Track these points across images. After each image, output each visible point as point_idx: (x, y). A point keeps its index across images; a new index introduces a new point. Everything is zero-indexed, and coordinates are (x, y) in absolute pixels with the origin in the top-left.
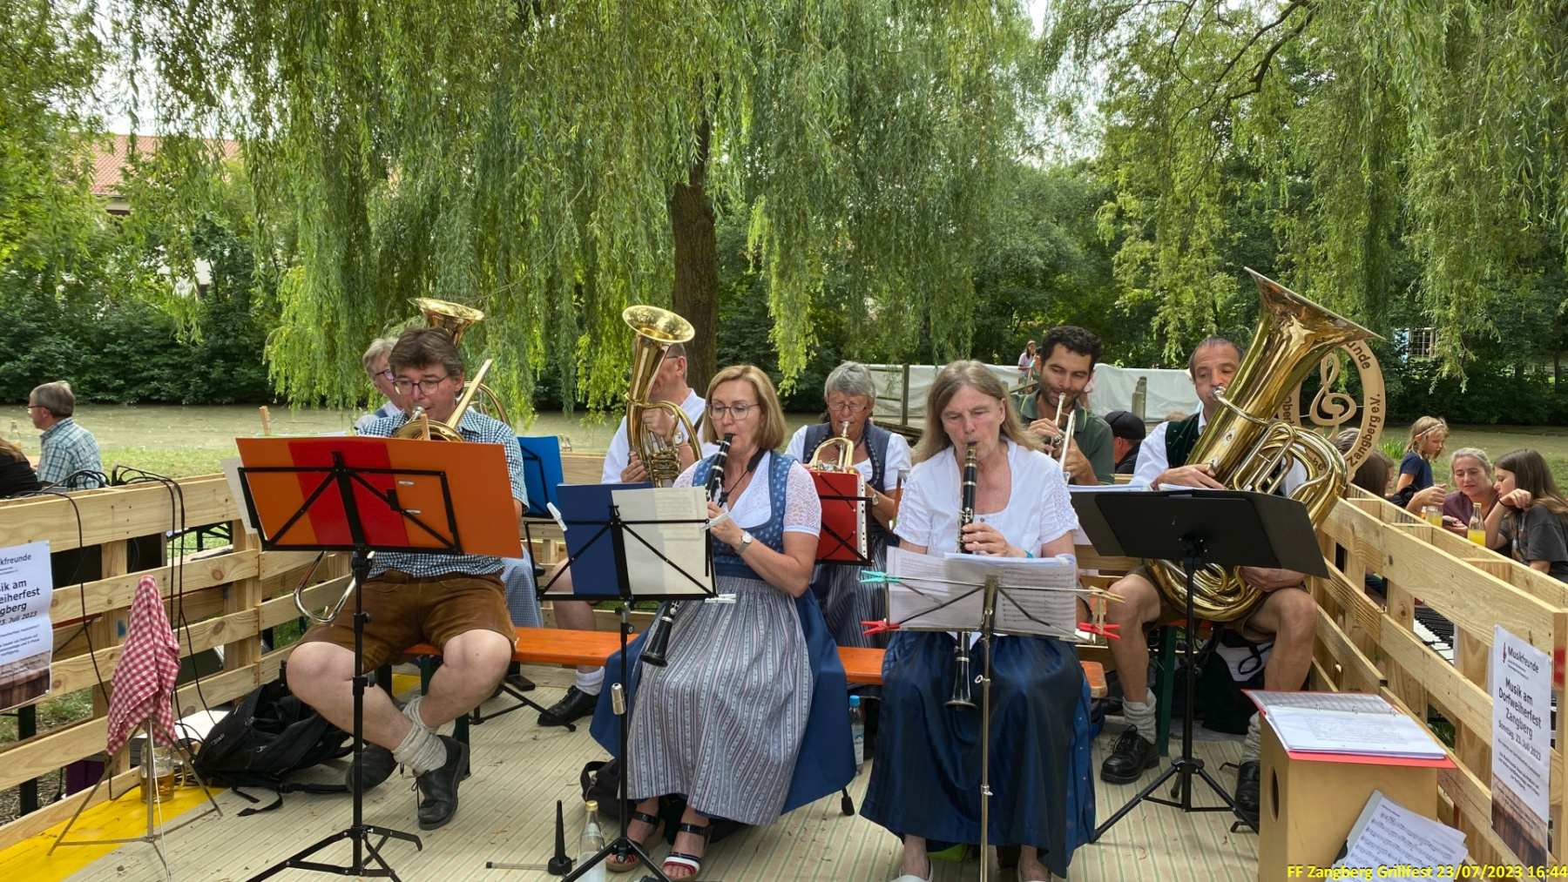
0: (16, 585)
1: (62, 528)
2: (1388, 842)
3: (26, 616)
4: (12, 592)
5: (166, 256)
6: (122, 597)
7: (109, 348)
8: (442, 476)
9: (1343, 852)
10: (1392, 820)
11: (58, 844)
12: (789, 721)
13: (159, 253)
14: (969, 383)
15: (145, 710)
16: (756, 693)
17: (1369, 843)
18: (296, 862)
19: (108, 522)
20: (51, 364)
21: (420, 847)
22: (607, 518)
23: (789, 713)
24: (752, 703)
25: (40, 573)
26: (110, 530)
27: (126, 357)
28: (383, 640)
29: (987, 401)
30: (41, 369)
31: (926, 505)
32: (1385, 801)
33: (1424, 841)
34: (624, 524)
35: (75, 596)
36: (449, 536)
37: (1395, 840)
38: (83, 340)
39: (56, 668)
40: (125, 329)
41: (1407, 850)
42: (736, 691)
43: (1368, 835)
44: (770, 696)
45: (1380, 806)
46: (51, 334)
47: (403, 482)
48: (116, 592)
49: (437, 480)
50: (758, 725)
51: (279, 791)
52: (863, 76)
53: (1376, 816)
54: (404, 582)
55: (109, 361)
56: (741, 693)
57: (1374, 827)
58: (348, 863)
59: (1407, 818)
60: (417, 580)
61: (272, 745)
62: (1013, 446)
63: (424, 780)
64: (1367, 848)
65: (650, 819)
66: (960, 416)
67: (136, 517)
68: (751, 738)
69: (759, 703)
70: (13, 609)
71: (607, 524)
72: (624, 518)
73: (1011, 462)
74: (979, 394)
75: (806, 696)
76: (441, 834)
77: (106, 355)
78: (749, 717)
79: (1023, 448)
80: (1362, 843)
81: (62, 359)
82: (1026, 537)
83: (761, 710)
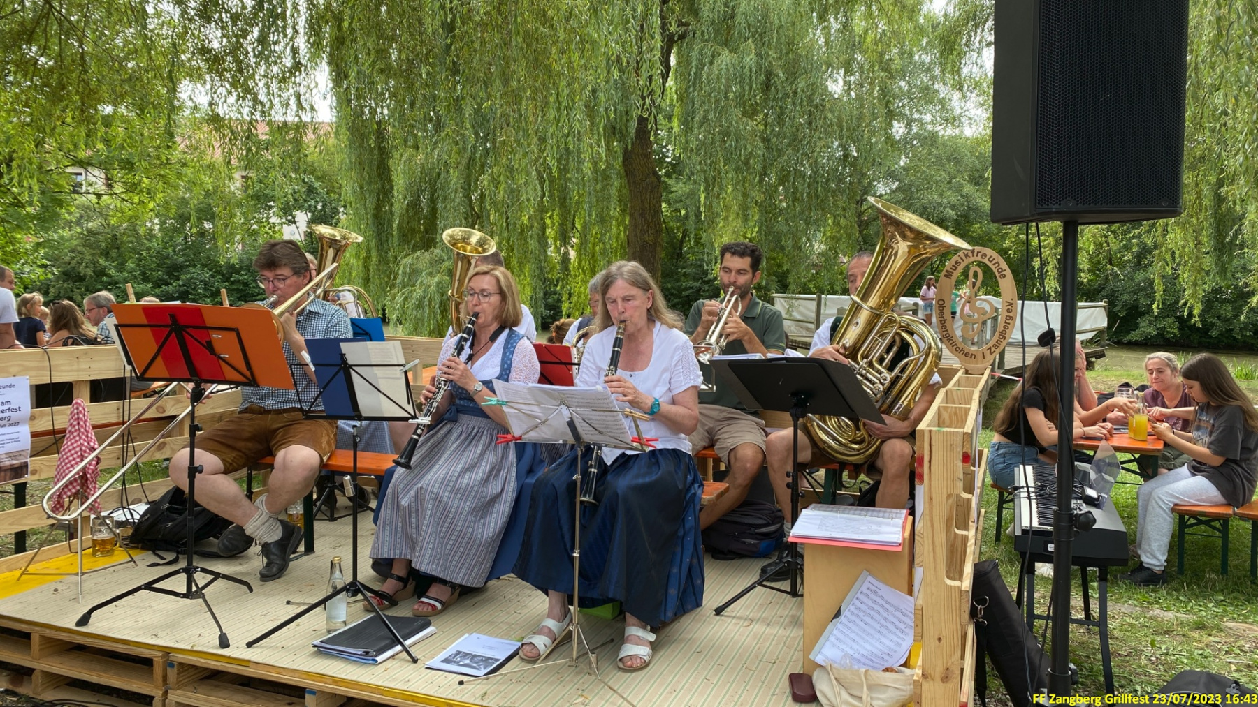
0: (3, 404)
1: (38, 369)
2: (872, 608)
3: (11, 425)
5: (275, 209)
7: (234, 277)
8: (236, 331)
9: (838, 614)
10: (875, 593)
11: (23, 574)
12: (494, 515)
13: (271, 207)
14: (623, 278)
15: (74, 487)
16: (465, 491)
17: (858, 608)
18: (149, 586)
19: (75, 367)
20: (194, 289)
21: (251, 590)
22: (339, 362)
23: (495, 510)
24: (461, 499)
25: (22, 397)
26: (77, 373)
27: (246, 284)
28: (240, 451)
29: (635, 291)
30: (187, 292)
31: (595, 363)
32: (870, 578)
33: (897, 609)
34: (351, 366)
35: (48, 415)
36: (248, 373)
37: (876, 607)
38: (216, 272)
39: (33, 463)
40: (246, 263)
41: (885, 615)
42: (449, 489)
43: (857, 603)
44: (476, 495)
45: (868, 583)
46: (195, 266)
47: (216, 336)
49: (234, 335)
50: (465, 513)
51: (178, 553)
52: (770, 62)
53: (864, 589)
54: (261, 413)
55: (235, 287)
56: (452, 490)
57: (861, 597)
58: (183, 590)
59: (886, 591)
60: (269, 412)
61: (176, 522)
62: (658, 324)
63: (266, 548)
64: (856, 612)
65: (399, 579)
66: (614, 301)
67: (94, 365)
68: (458, 522)
69: (467, 499)
71: (340, 365)
72: (350, 362)
73: (655, 335)
74: (629, 286)
75: (509, 499)
76: (271, 585)
77: (233, 283)
78: (458, 507)
79: (664, 327)
80: (852, 608)
81: (201, 285)
82: (658, 389)
83: (468, 503)
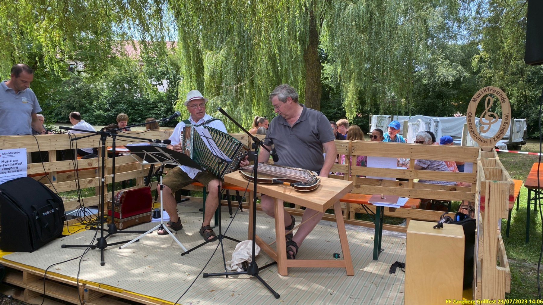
0: (14, 161)
1: (31, 145)
3: (18, 171)
4: (13, 163)
5: (154, 78)
6: (54, 168)
7: (137, 108)
13: (152, 77)
19: (49, 144)
25: (23, 158)
26: (49, 147)
38: (130, 105)
40: (142, 101)
48: (52, 166)
55: (137, 112)
70: (13, 168)
